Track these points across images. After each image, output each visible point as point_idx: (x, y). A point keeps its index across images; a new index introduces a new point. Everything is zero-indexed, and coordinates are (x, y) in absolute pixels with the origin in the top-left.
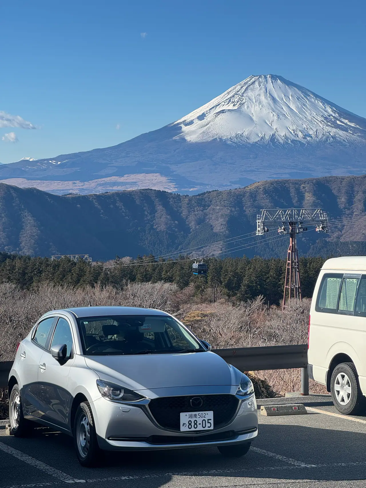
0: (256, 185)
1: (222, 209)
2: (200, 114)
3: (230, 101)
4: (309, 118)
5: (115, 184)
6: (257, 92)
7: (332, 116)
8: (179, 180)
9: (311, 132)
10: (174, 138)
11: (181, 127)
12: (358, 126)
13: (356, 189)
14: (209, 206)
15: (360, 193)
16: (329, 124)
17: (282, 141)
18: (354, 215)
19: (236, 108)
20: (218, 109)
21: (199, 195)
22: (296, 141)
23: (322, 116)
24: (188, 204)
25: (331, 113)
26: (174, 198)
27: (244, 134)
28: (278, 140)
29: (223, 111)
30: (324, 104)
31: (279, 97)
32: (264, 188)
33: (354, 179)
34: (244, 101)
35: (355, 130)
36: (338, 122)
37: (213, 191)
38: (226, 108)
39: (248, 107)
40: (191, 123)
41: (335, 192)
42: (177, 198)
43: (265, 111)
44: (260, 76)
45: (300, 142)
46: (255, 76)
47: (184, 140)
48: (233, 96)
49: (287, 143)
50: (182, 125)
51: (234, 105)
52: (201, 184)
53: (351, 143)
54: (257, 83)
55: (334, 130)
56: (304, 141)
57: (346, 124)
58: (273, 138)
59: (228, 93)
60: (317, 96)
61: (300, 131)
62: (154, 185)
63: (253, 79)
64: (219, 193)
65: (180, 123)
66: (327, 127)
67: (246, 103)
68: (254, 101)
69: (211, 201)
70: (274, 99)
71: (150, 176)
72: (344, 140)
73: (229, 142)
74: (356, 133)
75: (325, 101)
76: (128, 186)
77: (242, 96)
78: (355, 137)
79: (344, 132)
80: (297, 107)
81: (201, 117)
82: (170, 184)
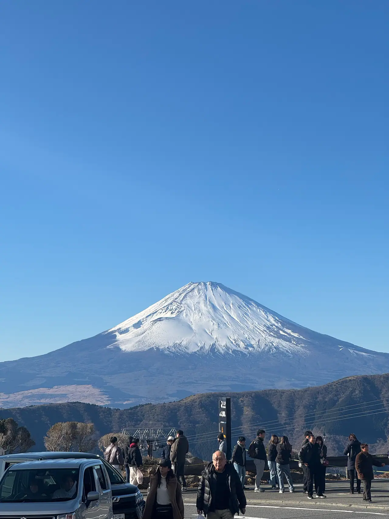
0: (192, 398)
1: (155, 424)
2: (136, 321)
3: (168, 308)
4: (251, 327)
5: (43, 396)
6: (196, 300)
7: (275, 325)
8: (112, 392)
9: (253, 342)
10: (108, 347)
11: (115, 336)
12: (301, 337)
13: (296, 403)
14: (141, 421)
15: (301, 408)
16: (272, 334)
17: (223, 352)
18: (295, 432)
19: (174, 315)
20: (155, 317)
21: (131, 409)
22: (238, 351)
23: (264, 325)
24: (119, 418)
25: (274, 322)
26: (104, 412)
27: (183, 344)
28: (218, 350)
29: (160, 319)
30: (266, 313)
31: (219, 305)
32: (200, 402)
33: (294, 392)
34: (183, 309)
35: (298, 341)
36: (281, 332)
37: (146, 405)
38: (163, 315)
39: (187, 315)
40: (126, 331)
41: (275, 406)
42: (108, 411)
43: (205, 320)
44: (200, 284)
45: (241, 352)
46: (194, 283)
47: (118, 349)
48: (171, 304)
49: (228, 353)
50: (117, 333)
51: (172, 313)
52: (135, 397)
53: (295, 354)
54: (196, 290)
55: (277, 340)
56: (245, 351)
57: (289, 334)
58: (213, 348)
59: (166, 300)
60: (259, 305)
61: (242, 341)
62: (86, 397)
63: (192, 286)
64: (152, 407)
65: (115, 331)
66: (270, 338)
67: (184, 311)
68: (193, 309)
69: (143, 416)
70: (214, 307)
71: (81, 388)
72: (287, 351)
73: (166, 352)
74: (299, 344)
75: (267, 310)
76: (57, 399)
77: (181, 303)
78: (299, 347)
79: (287, 343)
80: (238, 316)
81: (138, 325)
82: (103, 397)
